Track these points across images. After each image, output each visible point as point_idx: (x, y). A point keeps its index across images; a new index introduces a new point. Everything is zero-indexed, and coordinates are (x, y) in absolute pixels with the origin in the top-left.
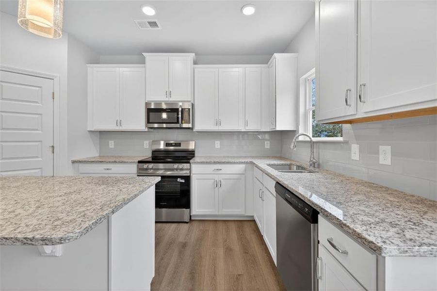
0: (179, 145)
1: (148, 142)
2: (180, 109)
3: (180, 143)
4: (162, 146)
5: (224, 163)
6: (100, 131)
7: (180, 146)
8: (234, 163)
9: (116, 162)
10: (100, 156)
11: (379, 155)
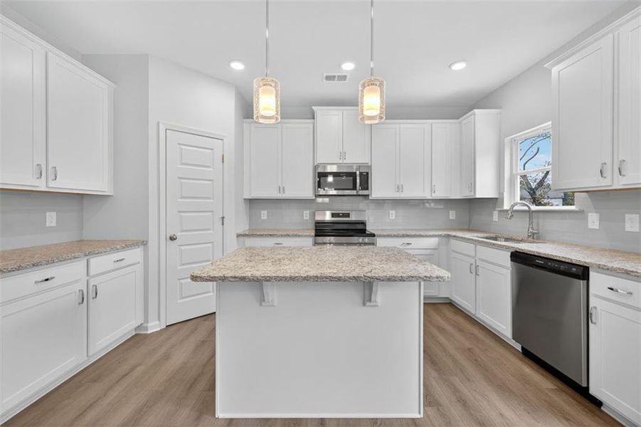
0: (348, 215)
1: (308, 212)
2: (358, 173)
3: (349, 214)
4: (328, 217)
5: (415, 236)
6: (250, 199)
7: (349, 217)
8: (426, 236)
9: (289, 235)
10: (249, 230)
11: (624, 222)
